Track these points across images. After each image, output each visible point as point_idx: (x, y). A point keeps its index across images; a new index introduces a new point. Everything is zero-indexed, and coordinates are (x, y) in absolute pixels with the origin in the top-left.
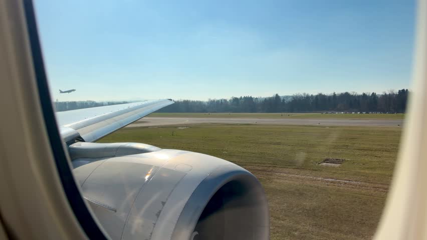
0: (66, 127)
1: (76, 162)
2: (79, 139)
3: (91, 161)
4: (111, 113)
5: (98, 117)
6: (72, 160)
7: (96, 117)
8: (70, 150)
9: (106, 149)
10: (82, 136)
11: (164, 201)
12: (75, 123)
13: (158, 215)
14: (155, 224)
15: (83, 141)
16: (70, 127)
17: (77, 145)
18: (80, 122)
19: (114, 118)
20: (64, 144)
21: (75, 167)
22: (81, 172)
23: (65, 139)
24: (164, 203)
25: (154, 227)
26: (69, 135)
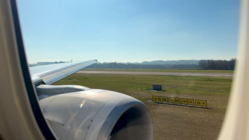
0: (35, 76)
1: (40, 96)
2: (42, 83)
3: (50, 96)
4: (61, 67)
5: (54, 70)
6: (38, 95)
7: (52, 70)
8: (37, 89)
9: (58, 89)
10: (44, 81)
11: (92, 119)
12: (40, 74)
13: (88, 128)
14: (86, 133)
15: (45, 84)
16: (37, 76)
17: (41, 86)
18: (43, 73)
19: (63, 71)
20: (34, 86)
21: (40, 99)
22: (43, 102)
23: (34, 83)
24: (92, 121)
25: (86, 135)
26: (37, 80)
